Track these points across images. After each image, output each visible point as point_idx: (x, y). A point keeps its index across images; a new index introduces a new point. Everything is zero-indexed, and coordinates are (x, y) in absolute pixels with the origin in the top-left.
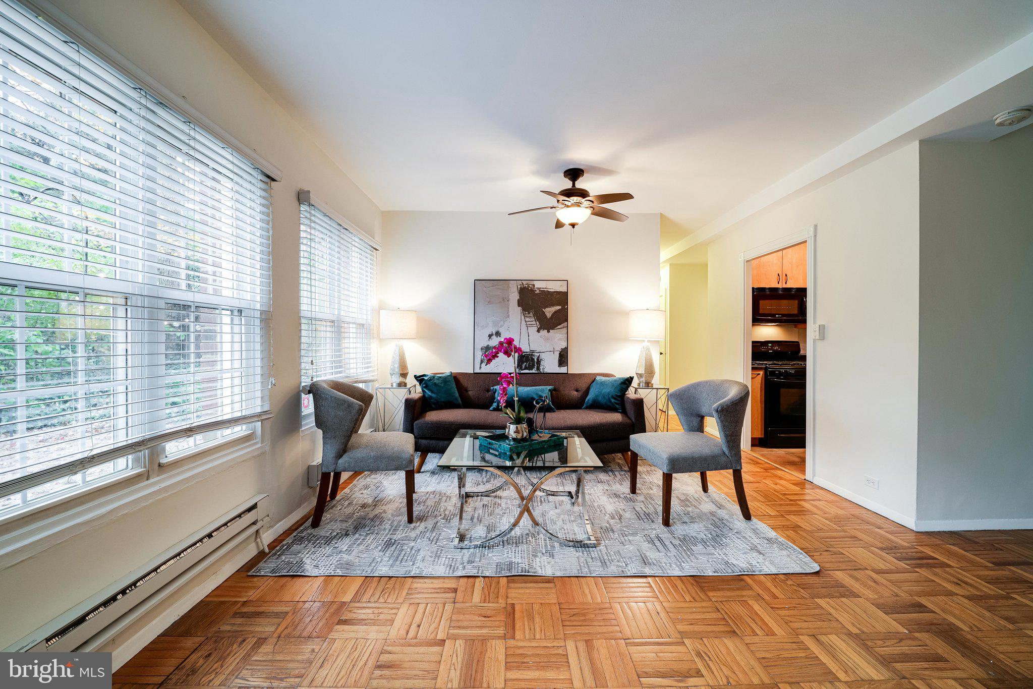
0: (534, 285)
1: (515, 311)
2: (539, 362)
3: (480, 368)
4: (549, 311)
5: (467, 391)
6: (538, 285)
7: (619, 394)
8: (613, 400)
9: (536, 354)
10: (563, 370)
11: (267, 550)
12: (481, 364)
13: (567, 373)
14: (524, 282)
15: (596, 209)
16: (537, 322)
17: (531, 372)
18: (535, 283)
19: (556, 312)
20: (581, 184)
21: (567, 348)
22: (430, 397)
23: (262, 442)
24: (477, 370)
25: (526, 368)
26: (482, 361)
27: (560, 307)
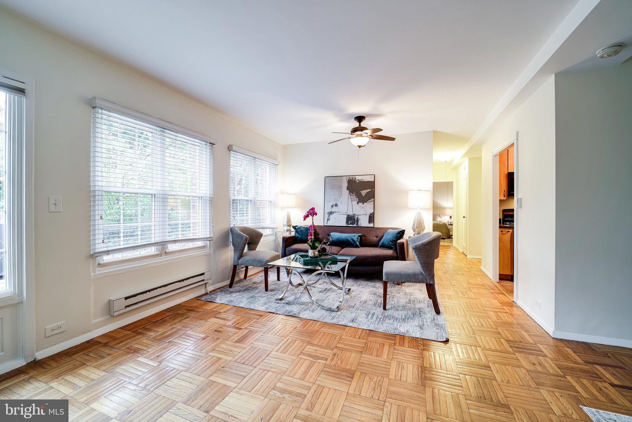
0: (356, 178)
1: (346, 192)
2: (358, 220)
3: (327, 223)
4: (364, 193)
5: (318, 235)
6: (358, 178)
7: (394, 240)
8: (390, 243)
9: (356, 216)
10: (371, 225)
11: (209, 293)
12: (327, 221)
13: (374, 227)
14: (351, 177)
15: (373, 136)
16: (357, 199)
17: (353, 226)
18: (356, 177)
19: (367, 193)
20: (363, 124)
21: (374, 213)
22: (298, 237)
23: (210, 249)
24: (326, 224)
25: (351, 224)
26: (328, 220)
27: (370, 190)
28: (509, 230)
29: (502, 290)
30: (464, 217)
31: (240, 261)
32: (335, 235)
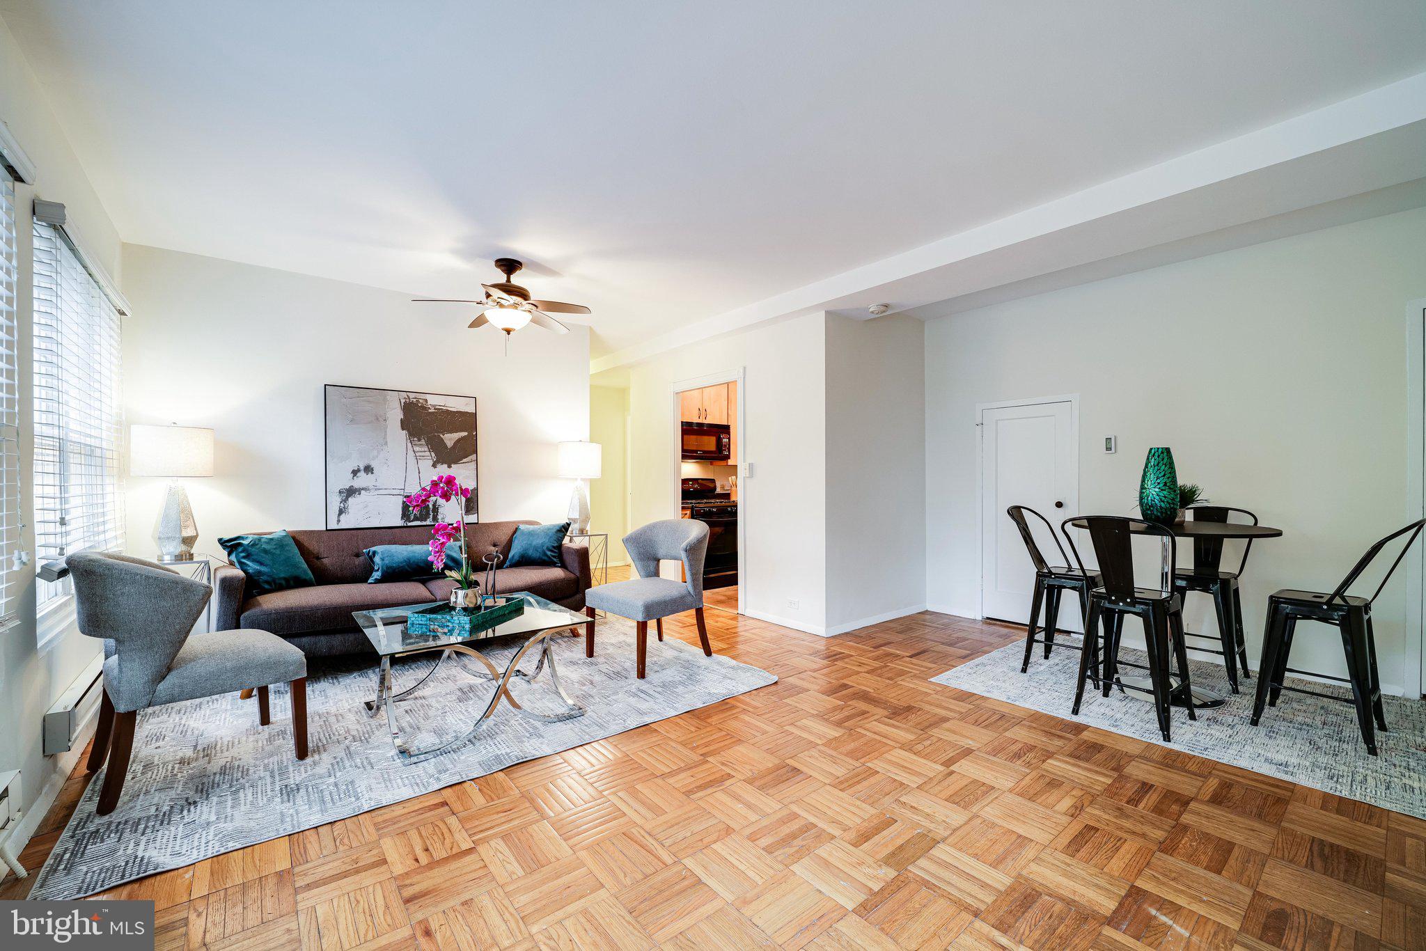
0: (426, 401)
1: (397, 435)
2: (436, 510)
4: (450, 439)
5: (318, 559)
6: (433, 401)
10: (472, 519)
11: (23, 873)
12: (340, 514)
13: (478, 523)
14: (412, 395)
15: (535, 316)
16: (433, 453)
17: (424, 523)
18: (428, 397)
19: (459, 440)
21: (476, 489)
24: (333, 525)
25: (416, 519)
26: (341, 512)
27: (466, 434)
31: (161, 686)
32: (388, 554)
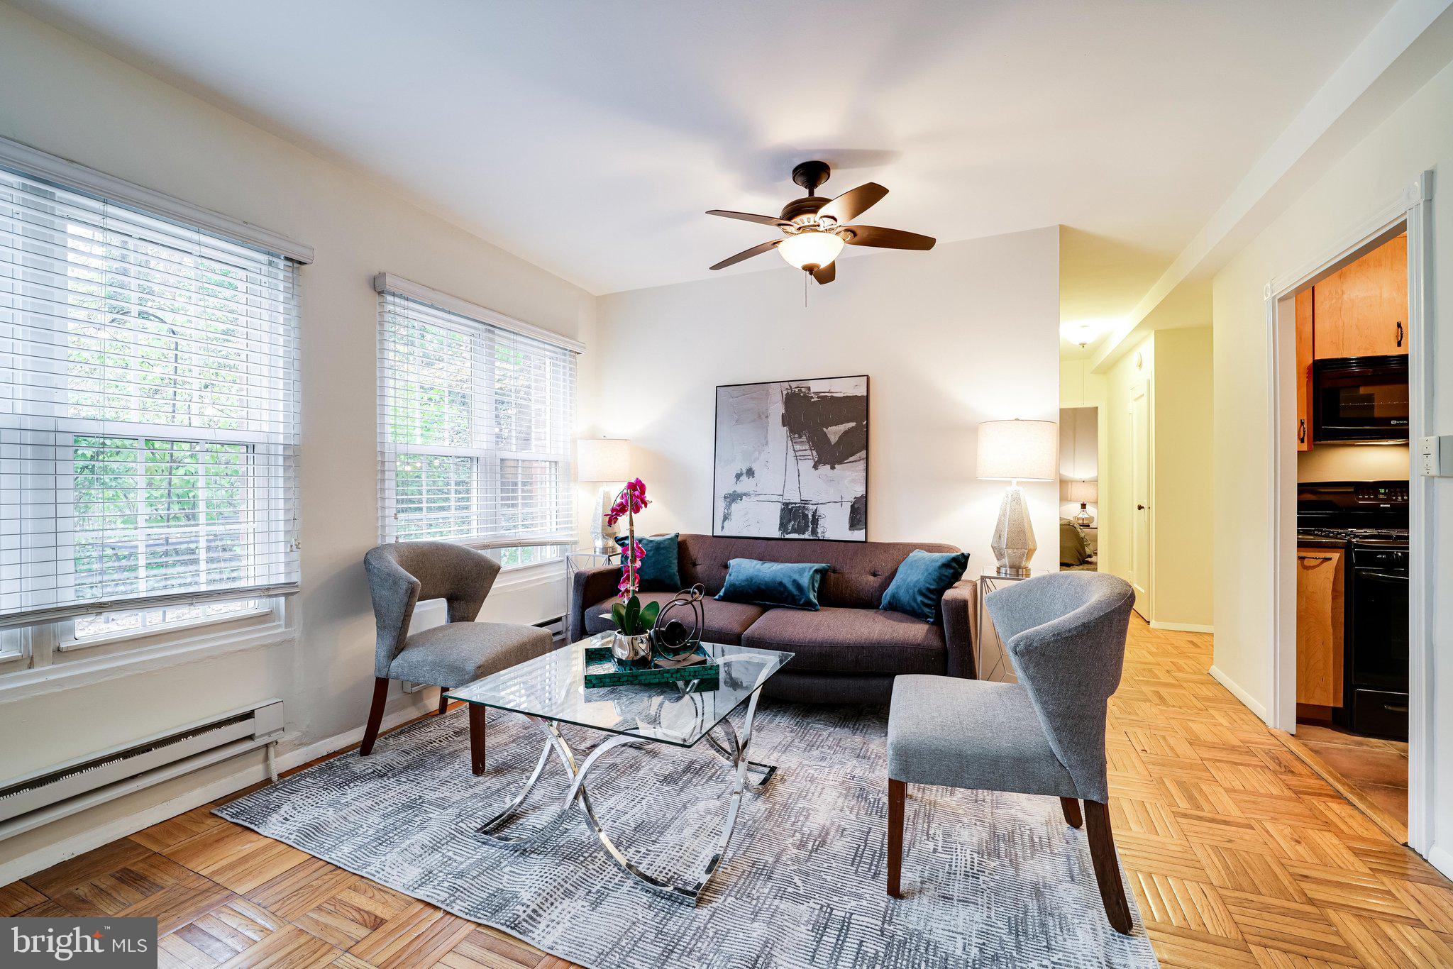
0: (809, 388)
1: (779, 432)
2: (815, 521)
3: (723, 527)
4: (834, 433)
5: (695, 565)
6: (816, 387)
7: (932, 587)
8: (919, 598)
9: (811, 507)
10: (859, 535)
11: (275, 778)
12: (724, 521)
13: (866, 542)
14: (792, 384)
15: (858, 232)
16: (814, 452)
17: (802, 537)
18: (811, 384)
19: (846, 433)
21: (866, 496)
23: (289, 623)
24: (718, 532)
25: (794, 531)
26: (726, 518)
27: (853, 424)
28: (1328, 555)
29: (1331, 780)
30: (1140, 508)
31: (394, 663)
32: (743, 569)
